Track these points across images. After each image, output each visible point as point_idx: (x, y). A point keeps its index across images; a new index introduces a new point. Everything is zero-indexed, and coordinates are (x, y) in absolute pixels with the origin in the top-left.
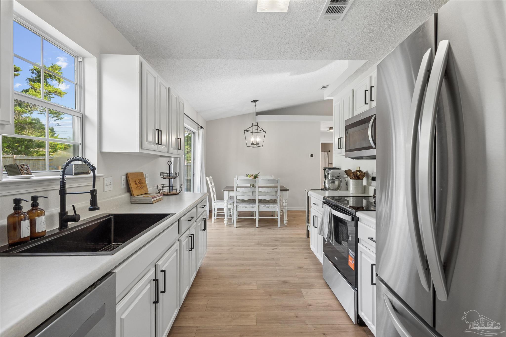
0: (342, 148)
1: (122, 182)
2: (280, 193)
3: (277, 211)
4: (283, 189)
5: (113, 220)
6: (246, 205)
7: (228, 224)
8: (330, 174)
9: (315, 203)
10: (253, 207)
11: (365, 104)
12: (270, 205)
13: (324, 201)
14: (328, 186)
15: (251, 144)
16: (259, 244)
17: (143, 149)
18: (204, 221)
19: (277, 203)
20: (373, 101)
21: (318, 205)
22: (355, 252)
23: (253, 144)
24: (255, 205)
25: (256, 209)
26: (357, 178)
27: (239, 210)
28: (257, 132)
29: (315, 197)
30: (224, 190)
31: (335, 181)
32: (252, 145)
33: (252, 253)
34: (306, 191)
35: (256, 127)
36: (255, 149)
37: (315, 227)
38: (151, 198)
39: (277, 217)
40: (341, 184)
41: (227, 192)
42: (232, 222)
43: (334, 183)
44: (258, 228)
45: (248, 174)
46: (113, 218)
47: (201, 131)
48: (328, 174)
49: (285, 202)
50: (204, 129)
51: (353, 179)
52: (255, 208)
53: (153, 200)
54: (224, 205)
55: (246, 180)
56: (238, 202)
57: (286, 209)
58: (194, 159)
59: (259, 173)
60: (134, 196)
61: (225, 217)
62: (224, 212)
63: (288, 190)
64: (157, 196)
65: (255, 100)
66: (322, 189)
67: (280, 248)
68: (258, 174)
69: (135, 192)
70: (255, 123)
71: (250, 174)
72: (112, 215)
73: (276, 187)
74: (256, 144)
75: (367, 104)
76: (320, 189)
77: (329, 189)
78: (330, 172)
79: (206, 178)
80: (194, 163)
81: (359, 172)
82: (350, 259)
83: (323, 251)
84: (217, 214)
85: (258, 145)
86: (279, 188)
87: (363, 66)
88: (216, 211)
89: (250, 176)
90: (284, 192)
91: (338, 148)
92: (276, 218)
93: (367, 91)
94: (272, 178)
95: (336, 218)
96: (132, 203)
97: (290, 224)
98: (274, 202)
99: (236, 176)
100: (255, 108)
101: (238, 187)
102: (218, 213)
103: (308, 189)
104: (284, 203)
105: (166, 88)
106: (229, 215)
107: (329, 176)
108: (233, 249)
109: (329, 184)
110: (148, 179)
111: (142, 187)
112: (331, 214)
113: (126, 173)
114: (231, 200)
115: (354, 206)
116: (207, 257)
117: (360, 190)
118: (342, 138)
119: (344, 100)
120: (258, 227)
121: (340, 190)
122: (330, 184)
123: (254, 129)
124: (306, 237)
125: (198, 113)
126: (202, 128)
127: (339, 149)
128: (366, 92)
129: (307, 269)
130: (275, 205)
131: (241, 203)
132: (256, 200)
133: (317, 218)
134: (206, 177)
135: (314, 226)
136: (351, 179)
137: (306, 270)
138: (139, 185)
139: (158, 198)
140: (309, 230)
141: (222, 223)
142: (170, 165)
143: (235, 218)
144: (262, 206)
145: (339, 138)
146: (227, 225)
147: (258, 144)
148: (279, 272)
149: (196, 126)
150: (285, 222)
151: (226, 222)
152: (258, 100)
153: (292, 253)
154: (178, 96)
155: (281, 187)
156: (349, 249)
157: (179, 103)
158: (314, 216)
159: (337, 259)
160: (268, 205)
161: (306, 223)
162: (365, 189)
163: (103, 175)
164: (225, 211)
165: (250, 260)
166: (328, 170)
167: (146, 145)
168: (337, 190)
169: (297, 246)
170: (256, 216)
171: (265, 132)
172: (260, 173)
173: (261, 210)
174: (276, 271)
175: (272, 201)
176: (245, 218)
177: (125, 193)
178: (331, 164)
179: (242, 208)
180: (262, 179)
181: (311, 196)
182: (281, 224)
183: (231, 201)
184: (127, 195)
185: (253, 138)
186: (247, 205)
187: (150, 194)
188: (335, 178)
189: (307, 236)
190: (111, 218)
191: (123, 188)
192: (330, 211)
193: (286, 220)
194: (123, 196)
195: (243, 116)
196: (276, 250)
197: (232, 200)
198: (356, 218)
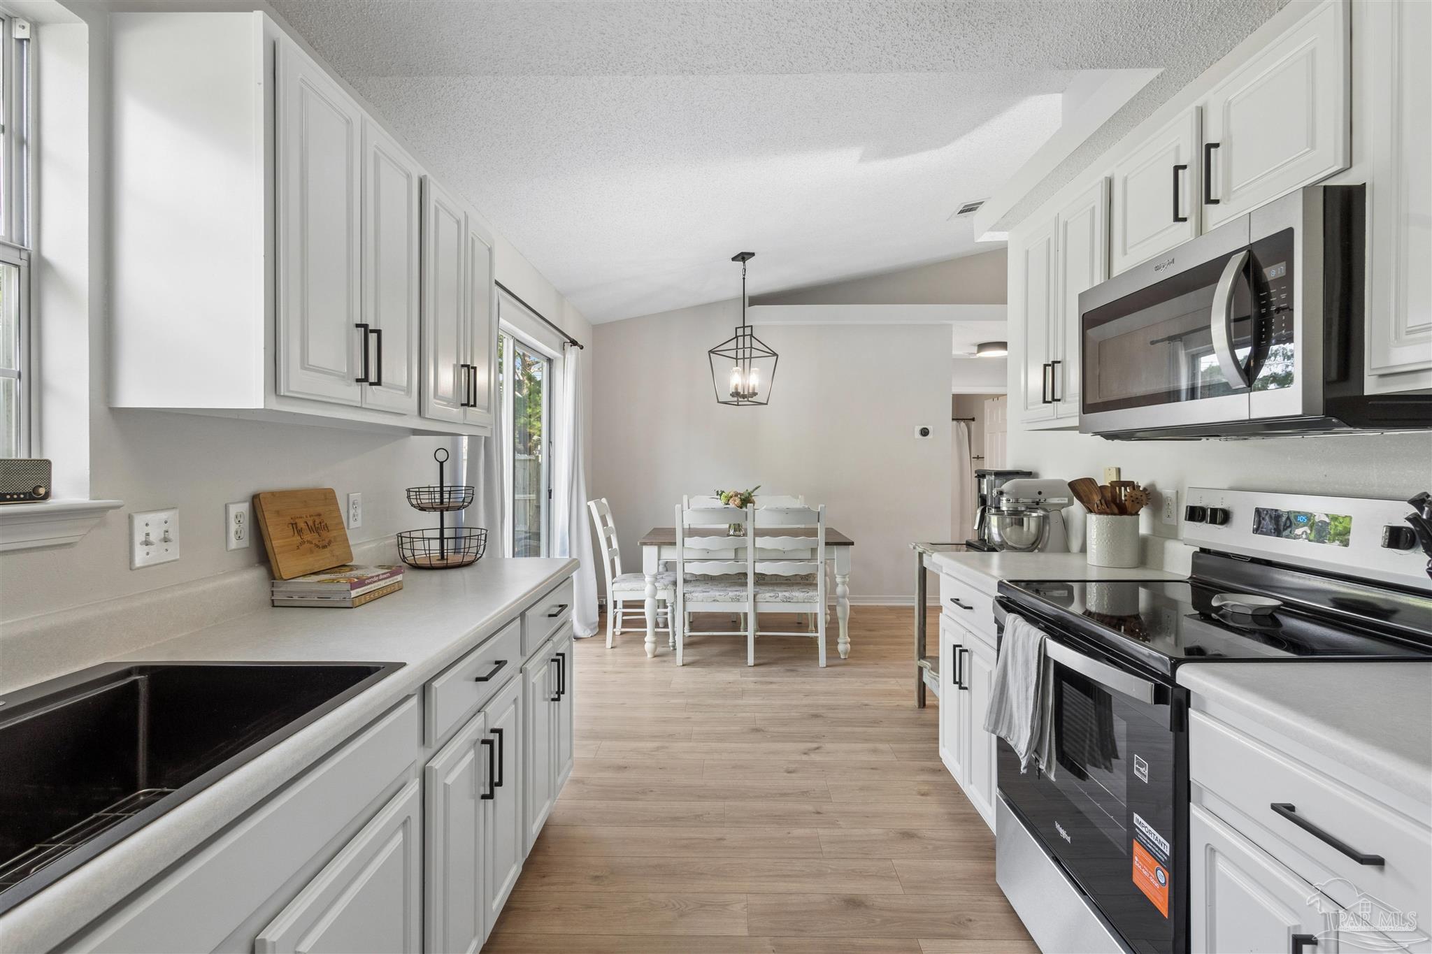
0: (1059, 400)
1: (233, 527)
2: (826, 553)
3: (816, 614)
4: (837, 542)
5: (143, 690)
6: (715, 593)
7: (657, 653)
8: (1005, 495)
9: (958, 600)
10: (738, 600)
11: (1177, 218)
12: (794, 594)
13: (1001, 597)
14: (1000, 535)
15: (732, 395)
16: (757, 730)
17: (284, 396)
18: (556, 663)
19: (816, 585)
20: (1217, 202)
21: (971, 608)
22: (1171, 841)
23: (736, 394)
24: (744, 593)
25: (746, 607)
26: (1116, 511)
27: (694, 607)
28: (751, 358)
29: (954, 575)
30: (645, 544)
31: (1025, 519)
32: (735, 399)
33: (733, 767)
34: (914, 548)
35: (747, 338)
36: (746, 411)
37: (961, 688)
38: (348, 587)
39: (817, 632)
40: (1048, 528)
41: (655, 548)
42: (671, 644)
43: (1021, 523)
44: (752, 669)
45: (723, 492)
46: (146, 682)
47: (572, 352)
48: (1001, 493)
49: (844, 583)
50: (582, 348)
51: (1100, 513)
52: (743, 603)
53: (354, 593)
54: (643, 589)
55: (714, 510)
56: (691, 581)
57: (844, 606)
58: (550, 442)
59: (756, 488)
60: (282, 578)
61: (646, 628)
62: (643, 614)
63: (852, 544)
64: (376, 579)
65: (742, 253)
66: (970, 545)
67: (829, 746)
68: (752, 492)
69: (286, 564)
70: (744, 327)
71: (730, 490)
72: (142, 669)
73: (812, 533)
74: (746, 393)
75: (1185, 220)
76: (965, 543)
77: (1002, 546)
78: (1006, 486)
79: (589, 503)
80: (550, 456)
81: (1123, 488)
82: (1140, 858)
83: (1000, 786)
84: (625, 618)
85: (754, 399)
86: (821, 538)
87: (1140, 95)
88: (620, 610)
89: (729, 498)
90: (837, 552)
91: (1045, 402)
92: (814, 635)
93: (1184, 167)
94: (798, 503)
95: (1063, 673)
96: (276, 604)
97: (857, 654)
98: (806, 581)
99: (685, 498)
100: (744, 279)
101: (692, 532)
102: (624, 614)
103: (922, 544)
104: (838, 584)
105: (409, 176)
106: (660, 620)
107: (1004, 499)
108: (667, 748)
109: (1001, 527)
110: (359, 511)
111: (325, 543)
112: (1044, 659)
113: (252, 495)
114: (667, 574)
115: (1104, 612)
116: (576, 781)
117: (1129, 554)
118: (1059, 362)
119: (1066, 224)
120: (755, 665)
121: (1041, 550)
122: (1008, 529)
123: (741, 345)
124: (914, 702)
125: (561, 296)
126: (574, 343)
127: (1050, 402)
128: (1180, 172)
129: (934, 842)
130: (811, 594)
131: (698, 583)
132: (747, 575)
133: (967, 653)
134: (588, 500)
135: (955, 682)
136: (1090, 511)
137: (930, 847)
138: (308, 536)
139: (382, 584)
140: (925, 680)
141: (636, 649)
142: (441, 463)
143: (680, 631)
144: (766, 595)
145: (1049, 365)
146: (655, 656)
147: (755, 394)
148: (830, 852)
149: (556, 339)
150: (841, 648)
151: (648, 646)
152: (753, 254)
153: (872, 769)
154: (466, 218)
155: (829, 532)
156: (1136, 816)
157: (473, 240)
158: (955, 646)
159: (1069, 839)
160: (787, 594)
161: (916, 657)
162: (1145, 552)
163: (120, 504)
164: (648, 611)
165: (725, 798)
166: (995, 480)
167: (296, 380)
168: (1032, 551)
169: (888, 741)
170: (746, 630)
171: (775, 354)
172: (759, 487)
173: (765, 608)
174: (819, 850)
175: (799, 580)
176: (711, 634)
177: (250, 566)
178: (978, 458)
179: (702, 601)
180: (765, 509)
181: (942, 572)
182: (830, 655)
183: (668, 578)
184: (254, 577)
185: (736, 374)
186: (717, 594)
187: (357, 567)
188: (1023, 509)
189: (919, 701)
190: (136, 682)
191: (234, 550)
192: (1042, 647)
193: (846, 643)
194: (233, 580)
195: (706, 310)
196: (815, 757)
197: (669, 576)
198: (1176, 690)
